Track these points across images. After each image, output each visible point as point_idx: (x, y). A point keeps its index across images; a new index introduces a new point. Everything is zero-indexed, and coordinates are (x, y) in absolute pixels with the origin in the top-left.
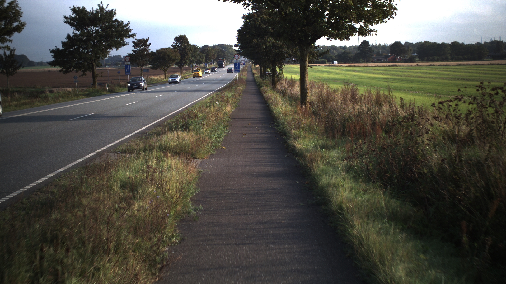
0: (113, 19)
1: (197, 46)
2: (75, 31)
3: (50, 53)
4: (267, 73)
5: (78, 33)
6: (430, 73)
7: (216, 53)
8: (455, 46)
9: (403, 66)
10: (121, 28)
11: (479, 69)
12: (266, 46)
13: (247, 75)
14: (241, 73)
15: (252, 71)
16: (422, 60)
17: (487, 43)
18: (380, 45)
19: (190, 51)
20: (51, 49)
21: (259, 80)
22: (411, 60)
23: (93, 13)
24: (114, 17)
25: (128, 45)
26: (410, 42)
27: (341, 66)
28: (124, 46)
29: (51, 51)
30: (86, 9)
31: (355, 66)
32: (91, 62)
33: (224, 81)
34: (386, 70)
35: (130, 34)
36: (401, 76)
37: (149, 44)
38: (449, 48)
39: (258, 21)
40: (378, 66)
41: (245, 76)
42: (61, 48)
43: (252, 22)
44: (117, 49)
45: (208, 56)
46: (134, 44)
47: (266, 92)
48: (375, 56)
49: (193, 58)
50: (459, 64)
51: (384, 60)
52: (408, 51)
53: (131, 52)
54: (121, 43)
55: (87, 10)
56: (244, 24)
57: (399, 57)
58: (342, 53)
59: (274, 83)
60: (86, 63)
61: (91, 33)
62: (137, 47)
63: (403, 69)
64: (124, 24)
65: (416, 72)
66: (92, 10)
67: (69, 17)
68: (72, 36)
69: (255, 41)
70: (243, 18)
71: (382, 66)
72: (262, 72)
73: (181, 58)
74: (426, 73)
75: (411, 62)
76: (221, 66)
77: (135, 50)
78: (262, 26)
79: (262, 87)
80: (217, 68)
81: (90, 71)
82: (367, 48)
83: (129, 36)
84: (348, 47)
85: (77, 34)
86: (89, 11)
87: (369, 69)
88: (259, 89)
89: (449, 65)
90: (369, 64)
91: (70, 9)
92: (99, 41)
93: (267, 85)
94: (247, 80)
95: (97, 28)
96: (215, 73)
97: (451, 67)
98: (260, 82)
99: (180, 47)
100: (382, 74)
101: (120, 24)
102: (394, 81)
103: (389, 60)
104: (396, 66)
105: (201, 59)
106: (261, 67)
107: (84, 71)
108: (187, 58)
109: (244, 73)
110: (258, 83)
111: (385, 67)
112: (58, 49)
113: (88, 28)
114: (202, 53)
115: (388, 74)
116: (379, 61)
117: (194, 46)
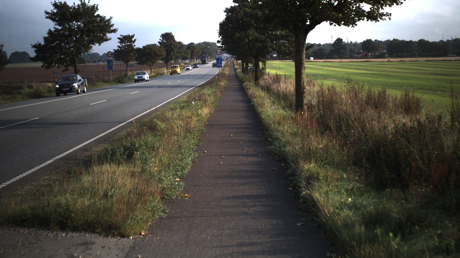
0: (95, 15)
1: (183, 43)
2: (56, 26)
3: (32, 48)
4: (249, 68)
5: (60, 28)
6: (404, 69)
7: (200, 50)
8: (422, 43)
9: (376, 62)
10: (102, 23)
11: (449, 64)
12: (249, 40)
13: (230, 70)
14: (224, 68)
15: (234, 66)
16: (392, 57)
17: (450, 40)
18: (351, 42)
19: (175, 48)
20: (33, 45)
21: (241, 75)
22: (382, 56)
23: (74, 8)
24: (96, 12)
25: (110, 40)
26: (379, 40)
27: (317, 62)
28: (107, 42)
29: (33, 46)
30: (67, 4)
31: (330, 62)
32: (73, 58)
33: (207, 76)
34: (360, 66)
35: (112, 29)
36: (377, 71)
37: (134, 40)
38: (416, 45)
39: (241, 15)
40: (352, 62)
41: (227, 71)
42: (43, 43)
43: (234, 15)
44: (100, 44)
45: (193, 52)
46: (119, 40)
47: (250, 88)
48: (348, 53)
49: (179, 54)
50: (428, 60)
51: (357, 56)
52: (378, 47)
53: (117, 48)
54: (104, 38)
55: (69, 5)
56: (226, 18)
57: (370, 53)
58: (317, 50)
59: (257, 79)
60: (69, 58)
61: (73, 28)
62: (122, 43)
63: (375, 64)
64: (106, 19)
65: (390, 68)
66: (73, 5)
67: (50, 12)
68: (53, 31)
69: (237, 34)
70: (225, 11)
71: (356, 62)
72: (244, 67)
73: (167, 54)
74: (400, 68)
75: (381, 58)
76: (204, 62)
77: (121, 46)
78: (244, 20)
79: (244, 82)
80: (199, 64)
81: (72, 66)
82: (341, 46)
83: (111, 31)
84: (322, 44)
85: (58, 29)
86: (71, 6)
87: (344, 65)
88: (242, 85)
89: (418, 61)
90: (343, 60)
91: (51, 4)
92: (82, 36)
93: (249, 81)
94: (229, 76)
95: (79, 23)
96: (197, 69)
97: (421, 63)
98: (243, 77)
99: (167, 43)
100: (358, 69)
101: (102, 19)
102: (373, 76)
103: (361, 56)
104: (369, 61)
105: (186, 55)
106: (243, 62)
107: (66, 66)
108: (172, 54)
109: (227, 69)
110: (240, 79)
111: (359, 63)
112: (40, 44)
113: (70, 24)
114: (187, 50)
115: (364, 70)
116: (351, 57)
117: (180, 43)
